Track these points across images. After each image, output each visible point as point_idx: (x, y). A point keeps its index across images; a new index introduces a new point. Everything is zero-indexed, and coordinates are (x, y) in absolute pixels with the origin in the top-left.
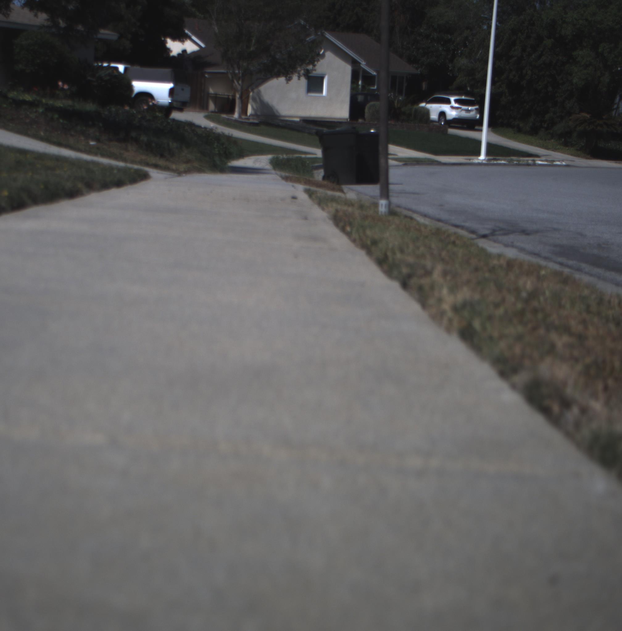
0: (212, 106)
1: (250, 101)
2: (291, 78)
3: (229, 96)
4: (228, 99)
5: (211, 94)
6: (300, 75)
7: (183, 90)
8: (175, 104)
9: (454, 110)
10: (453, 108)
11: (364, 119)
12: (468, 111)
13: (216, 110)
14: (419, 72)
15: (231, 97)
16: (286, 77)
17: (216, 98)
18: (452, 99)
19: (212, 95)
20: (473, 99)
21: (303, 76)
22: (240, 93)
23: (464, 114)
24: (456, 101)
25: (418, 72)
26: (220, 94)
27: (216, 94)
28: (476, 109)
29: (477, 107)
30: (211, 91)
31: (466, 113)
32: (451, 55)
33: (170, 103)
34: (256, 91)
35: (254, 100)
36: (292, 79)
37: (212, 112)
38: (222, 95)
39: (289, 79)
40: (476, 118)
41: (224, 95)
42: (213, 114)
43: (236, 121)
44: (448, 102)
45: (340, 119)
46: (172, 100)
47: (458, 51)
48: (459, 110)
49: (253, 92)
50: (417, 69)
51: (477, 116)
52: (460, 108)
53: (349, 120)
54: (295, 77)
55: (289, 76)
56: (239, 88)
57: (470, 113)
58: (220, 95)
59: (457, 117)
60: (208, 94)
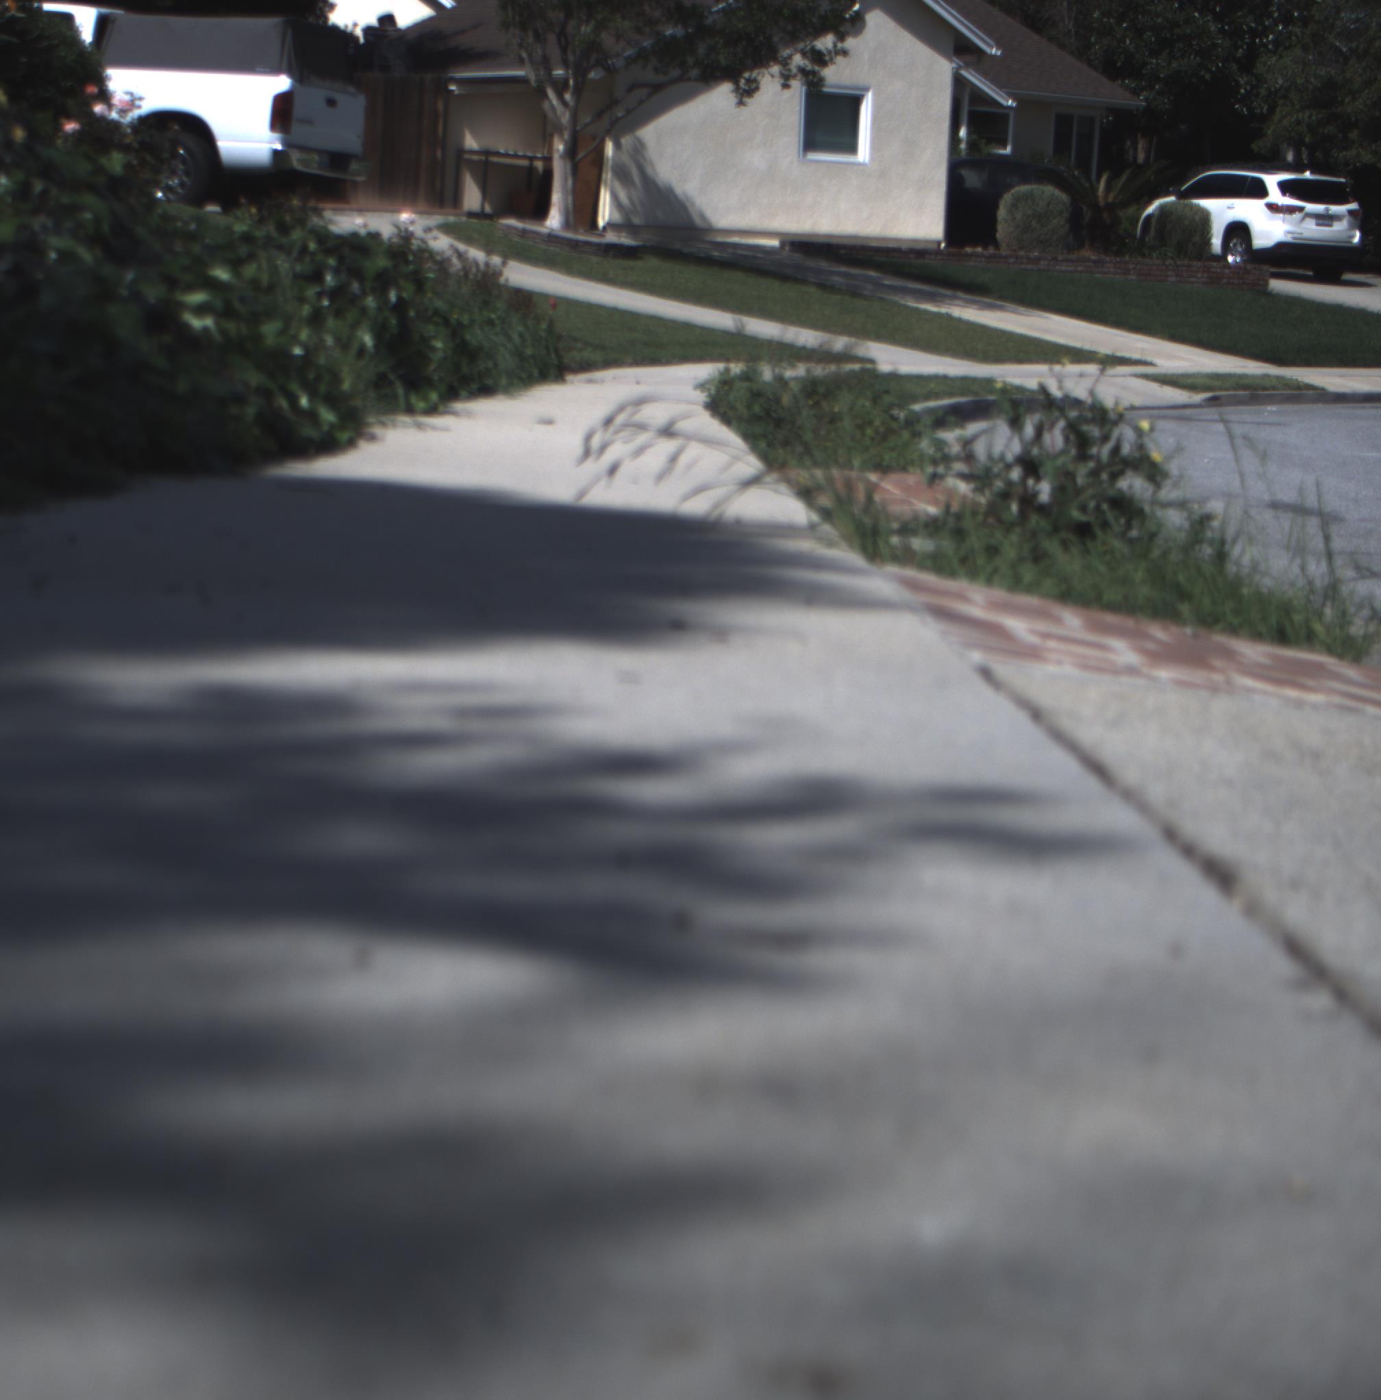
0: (472, 197)
1: (608, 175)
2: (754, 86)
3: (532, 159)
4: (531, 170)
5: (472, 152)
6: (789, 70)
7: (331, 102)
8: (296, 161)
9: (1281, 215)
10: (1273, 208)
11: (997, 245)
12: (1325, 219)
13: (488, 209)
14: (1143, 103)
15: (539, 165)
16: (736, 83)
17: (486, 168)
18: (1272, 181)
19: (475, 157)
20: (1343, 180)
21: (799, 76)
22: (566, 135)
23: (1311, 231)
24: (1285, 187)
25: (1140, 102)
26: (502, 151)
27: (487, 153)
28: (1351, 212)
29: (1353, 206)
30: (470, 142)
31: (1318, 225)
32: (1245, 47)
33: (276, 152)
34: (626, 141)
35: (622, 174)
36: (757, 89)
37: (471, 215)
38: (507, 155)
39: (746, 92)
40: (1351, 242)
41: (516, 156)
42: (474, 221)
43: (552, 238)
44: (1258, 191)
45: (915, 241)
46: (285, 143)
47: (1268, 37)
48: (1297, 216)
49: (618, 146)
50: (1135, 92)
51: (1353, 237)
52: (1301, 209)
53: (943, 245)
54: (769, 81)
55: (747, 75)
56: (565, 118)
57: (1331, 226)
58: (498, 154)
59: (1289, 239)
60: (461, 151)
